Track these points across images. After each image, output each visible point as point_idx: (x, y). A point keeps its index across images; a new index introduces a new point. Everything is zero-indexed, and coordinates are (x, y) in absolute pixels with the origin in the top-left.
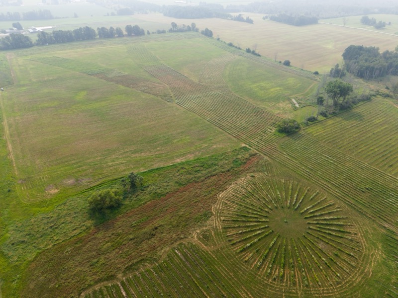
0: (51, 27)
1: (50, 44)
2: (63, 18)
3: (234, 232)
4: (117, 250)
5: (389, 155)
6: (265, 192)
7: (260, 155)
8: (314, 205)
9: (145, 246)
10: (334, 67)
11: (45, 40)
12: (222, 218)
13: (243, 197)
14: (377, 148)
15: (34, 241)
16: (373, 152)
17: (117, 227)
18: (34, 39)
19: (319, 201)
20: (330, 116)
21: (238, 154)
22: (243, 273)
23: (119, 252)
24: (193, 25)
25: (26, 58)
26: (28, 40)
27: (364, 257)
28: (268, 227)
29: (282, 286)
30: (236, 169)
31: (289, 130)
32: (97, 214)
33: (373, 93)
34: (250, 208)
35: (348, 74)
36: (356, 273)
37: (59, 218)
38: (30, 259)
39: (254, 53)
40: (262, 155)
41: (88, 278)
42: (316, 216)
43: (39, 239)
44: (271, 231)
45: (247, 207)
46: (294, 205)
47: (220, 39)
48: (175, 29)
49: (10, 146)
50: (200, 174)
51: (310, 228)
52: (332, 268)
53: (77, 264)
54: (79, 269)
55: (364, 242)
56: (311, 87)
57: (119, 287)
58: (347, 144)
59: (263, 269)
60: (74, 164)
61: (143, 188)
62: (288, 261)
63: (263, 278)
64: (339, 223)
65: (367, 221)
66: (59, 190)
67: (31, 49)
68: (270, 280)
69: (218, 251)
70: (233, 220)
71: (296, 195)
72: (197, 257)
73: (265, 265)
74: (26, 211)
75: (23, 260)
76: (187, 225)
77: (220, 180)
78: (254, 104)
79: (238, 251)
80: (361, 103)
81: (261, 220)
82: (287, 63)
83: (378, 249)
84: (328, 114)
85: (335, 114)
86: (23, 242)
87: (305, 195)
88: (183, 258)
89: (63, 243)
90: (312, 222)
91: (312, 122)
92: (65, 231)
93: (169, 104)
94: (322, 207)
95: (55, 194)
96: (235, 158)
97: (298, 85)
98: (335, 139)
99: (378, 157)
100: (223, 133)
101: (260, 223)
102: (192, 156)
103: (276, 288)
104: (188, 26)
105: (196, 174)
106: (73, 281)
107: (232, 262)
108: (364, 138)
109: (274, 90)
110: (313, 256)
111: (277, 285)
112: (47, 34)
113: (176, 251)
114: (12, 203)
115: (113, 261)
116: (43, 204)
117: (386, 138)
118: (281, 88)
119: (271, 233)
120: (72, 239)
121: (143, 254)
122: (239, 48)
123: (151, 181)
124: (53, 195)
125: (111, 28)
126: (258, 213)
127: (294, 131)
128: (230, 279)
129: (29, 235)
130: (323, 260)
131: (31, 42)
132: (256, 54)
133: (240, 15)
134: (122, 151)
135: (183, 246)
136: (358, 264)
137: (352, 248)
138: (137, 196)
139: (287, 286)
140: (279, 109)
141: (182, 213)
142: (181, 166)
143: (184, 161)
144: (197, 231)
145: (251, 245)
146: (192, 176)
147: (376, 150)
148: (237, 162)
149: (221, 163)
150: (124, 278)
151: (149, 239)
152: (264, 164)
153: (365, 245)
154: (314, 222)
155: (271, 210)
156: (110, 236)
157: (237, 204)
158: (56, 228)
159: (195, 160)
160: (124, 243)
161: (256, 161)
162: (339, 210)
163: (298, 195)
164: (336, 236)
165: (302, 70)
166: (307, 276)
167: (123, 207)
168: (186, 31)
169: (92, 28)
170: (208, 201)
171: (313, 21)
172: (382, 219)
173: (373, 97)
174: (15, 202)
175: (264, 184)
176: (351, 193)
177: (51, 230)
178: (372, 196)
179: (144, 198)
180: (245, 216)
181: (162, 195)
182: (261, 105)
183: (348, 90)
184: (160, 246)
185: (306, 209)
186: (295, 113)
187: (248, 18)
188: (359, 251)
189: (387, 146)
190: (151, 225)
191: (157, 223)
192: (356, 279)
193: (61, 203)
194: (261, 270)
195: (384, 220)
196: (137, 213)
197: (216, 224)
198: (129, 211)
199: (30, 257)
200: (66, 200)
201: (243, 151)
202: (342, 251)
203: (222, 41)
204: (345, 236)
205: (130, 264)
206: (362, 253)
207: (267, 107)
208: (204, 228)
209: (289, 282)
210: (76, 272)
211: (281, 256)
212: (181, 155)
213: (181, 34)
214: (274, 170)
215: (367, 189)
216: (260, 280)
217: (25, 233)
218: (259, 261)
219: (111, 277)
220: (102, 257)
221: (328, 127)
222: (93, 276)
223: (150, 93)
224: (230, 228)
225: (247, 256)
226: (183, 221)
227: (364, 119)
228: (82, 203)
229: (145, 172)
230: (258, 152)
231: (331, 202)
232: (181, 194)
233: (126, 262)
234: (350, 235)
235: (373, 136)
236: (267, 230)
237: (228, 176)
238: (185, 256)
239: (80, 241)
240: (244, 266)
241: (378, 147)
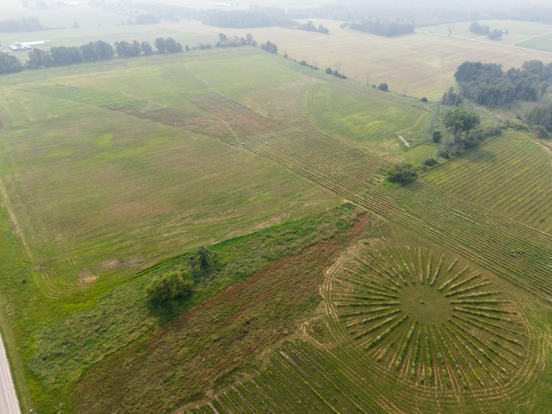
0: (42, 42)
1: (47, 66)
2: (58, 28)
3: (356, 321)
4: (199, 357)
5: (538, 207)
6: (387, 264)
7: (371, 214)
8: (454, 277)
9: (236, 348)
10: (447, 91)
11: (40, 60)
12: (336, 304)
13: (359, 272)
14: (520, 197)
15: (75, 353)
16: (516, 203)
17: (193, 324)
18: (24, 59)
19: (460, 272)
20: (453, 157)
21: (341, 214)
22: (379, 376)
23: (201, 359)
24: (249, 36)
25: (15, 87)
26: (15, 62)
27: (531, 344)
28: (400, 311)
29: (434, 390)
30: (342, 235)
31: (402, 179)
32: (160, 307)
33: (502, 125)
34: (371, 288)
35: (465, 101)
36: (525, 366)
37: (106, 316)
38: (74, 379)
39: (336, 74)
40: (374, 213)
41: (164, 400)
42: (460, 293)
43: (82, 350)
44: (405, 317)
45: (367, 287)
46: (429, 280)
47: (289, 56)
48: (223, 43)
49: (13, 217)
50: (294, 244)
51: (455, 310)
52: (494, 362)
53: (145, 381)
54: (148, 387)
55: (527, 324)
56: (420, 118)
57: (211, 409)
58: (481, 194)
59: (405, 370)
60: (114, 238)
61: (219, 268)
62: (436, 356)
63: (406, 382)
64: (492, 300)
65: (526, 296)
66: (98, 277)
67: (19, 74)
68: (416, 384)
69: (339, 348)
70: (351, 305)
71: (429, 266)
72: (312, 359)
73: (406, 364)
74: (55, 310)
75: (64, 381)
76: (290, 315)
77: (324, 251)
78: (349, 145)
79: (367, 347)
80: (489, 139)
81: (389, 303)
82: (384, 88)
83: (547, 332)
84: (450, 155)
85: (458, 155)
86: (59, 355)
87: (441, 266)
88: (293, 362)
89: (118, 352)
90: (456, 301)
91: (431, 166)
92: (118, 335)
93: (232, 147)
94: (466, 280)
95: (94, 283)
96: (338, 219)
97: (404, 117)
98: (464, 188)
99: (524, 210)
100: (315, 186)
101: (389, 307)
102: (278, 219)
103: (426, 393)
104: (242, 39)
105: (289, 244)
106: (144, 406)
107: (360, 362)
108: (502, 185)
109: (374, 125)
110: (467, 347)
111: (427, 389)
112: (43, 52)
113: (282, 353)
114: (32, 299)
115: (195, 373)
116: (77, 297)
117: (530, 184)
118: (381, 122)
119: (405, 319)
120: (130, 345)
121: (235, 359)
122: (316, 68)
123: (229, 257)
124: (91, 283)
125: (135, 42)
126: (384, 294)
127: (410, 179)
128: (363, 387)
129: (65, 344)
130: (481, 352)
131: (20, 65)
132: (340, 76)
133: (310, 22)
134: (179, 217)
135: (290, 345)
136: (526, 353)
137: (514, 333)
138: (212, 279)
139: (440, 389)
140: (383, 149)
141: (280, 299)
142: (266, 234)
143: (268, 226)
144: (305, 323)
145: (382, 338)
146: (283, 248)
147: (520, 200)
148: (341, 224)
149: (320, 227)
150: (216, 396)
151: (240, 339)
152: (378, 226)
153: (529, 328)
154: (460, 301)
155: (400, 288)
156: (185, 338)
157: (352, 282)
158: (104, 331)
159: (284, 225)
160: (206, 346)
161: (367, 222)
162: (487, 282)
163: (431, 266)
164: (490, 318)
165: (405, 96)
166: (463, 374)
167: (196, 295)
168: (239, 45)
169: (108, 43)
170: (312, 281)
171: (408, 30)
172: (544, 291)
173: (504, 130)
174: (35, 298)
175: (384, 253)
176: (498, 260)
177: (97, 335)
178: (527, 262)
179: (223, 282)
180: (366, 299)
181: (247, 276)
182: (360, 146)
183: (474, 122)
184: (257, 347)
185: (445, 284)
186: (407, 154)
187: (321, 26)
188: (523, 336)
189: (532, 194)
190: (239, 318)
191: (248, 315)
192: (527, 374)
193: (104, 295)
194: (402, 370)
195: (548, 293)
196: (217, 302)
197: (329, 311)
198: (205, 301)
199: (74, 376)
200: (110, 290)
201: (346, 209)
202: (502, 338)
203: (291, 59)
204: (502, 318)
205: (221, 375)
206: (528, 338)
207: (368, 147)
208: (314, 319)
209: (441, 385)
210: (145, 392)
211: (425, 350)
212: (263, 219)
213: (233, 49)
214: (393, 233)
215: (518, 253)
216: (403, 384)
217: (59, 342)
218: (396, 359)
219: (197, 396)
220: (179, 368)
221: (453, 172)
222: (171, 397)
223: (203, 134)
224: (349, 316)
225: (380, 353)
226: (283, 311)
227: (496, 159)
228: (136, 293)
229: (217, 245)
230: (366, 210)
231: (476, 273)
232: (273, 274)
233: (214, 373)
234: (507, 315)
235: (513, 182)
236: (398, 315)
237: (334, 245)
238: (295, 358)
239: (142, 349)
240: (377, 366)
241: (522, 196)
